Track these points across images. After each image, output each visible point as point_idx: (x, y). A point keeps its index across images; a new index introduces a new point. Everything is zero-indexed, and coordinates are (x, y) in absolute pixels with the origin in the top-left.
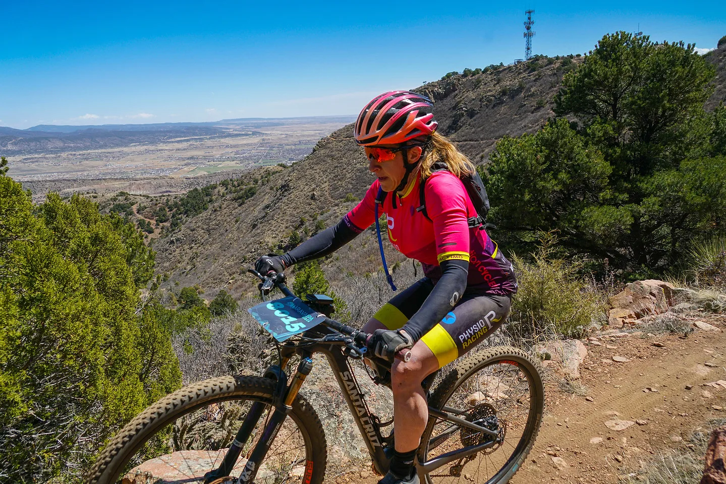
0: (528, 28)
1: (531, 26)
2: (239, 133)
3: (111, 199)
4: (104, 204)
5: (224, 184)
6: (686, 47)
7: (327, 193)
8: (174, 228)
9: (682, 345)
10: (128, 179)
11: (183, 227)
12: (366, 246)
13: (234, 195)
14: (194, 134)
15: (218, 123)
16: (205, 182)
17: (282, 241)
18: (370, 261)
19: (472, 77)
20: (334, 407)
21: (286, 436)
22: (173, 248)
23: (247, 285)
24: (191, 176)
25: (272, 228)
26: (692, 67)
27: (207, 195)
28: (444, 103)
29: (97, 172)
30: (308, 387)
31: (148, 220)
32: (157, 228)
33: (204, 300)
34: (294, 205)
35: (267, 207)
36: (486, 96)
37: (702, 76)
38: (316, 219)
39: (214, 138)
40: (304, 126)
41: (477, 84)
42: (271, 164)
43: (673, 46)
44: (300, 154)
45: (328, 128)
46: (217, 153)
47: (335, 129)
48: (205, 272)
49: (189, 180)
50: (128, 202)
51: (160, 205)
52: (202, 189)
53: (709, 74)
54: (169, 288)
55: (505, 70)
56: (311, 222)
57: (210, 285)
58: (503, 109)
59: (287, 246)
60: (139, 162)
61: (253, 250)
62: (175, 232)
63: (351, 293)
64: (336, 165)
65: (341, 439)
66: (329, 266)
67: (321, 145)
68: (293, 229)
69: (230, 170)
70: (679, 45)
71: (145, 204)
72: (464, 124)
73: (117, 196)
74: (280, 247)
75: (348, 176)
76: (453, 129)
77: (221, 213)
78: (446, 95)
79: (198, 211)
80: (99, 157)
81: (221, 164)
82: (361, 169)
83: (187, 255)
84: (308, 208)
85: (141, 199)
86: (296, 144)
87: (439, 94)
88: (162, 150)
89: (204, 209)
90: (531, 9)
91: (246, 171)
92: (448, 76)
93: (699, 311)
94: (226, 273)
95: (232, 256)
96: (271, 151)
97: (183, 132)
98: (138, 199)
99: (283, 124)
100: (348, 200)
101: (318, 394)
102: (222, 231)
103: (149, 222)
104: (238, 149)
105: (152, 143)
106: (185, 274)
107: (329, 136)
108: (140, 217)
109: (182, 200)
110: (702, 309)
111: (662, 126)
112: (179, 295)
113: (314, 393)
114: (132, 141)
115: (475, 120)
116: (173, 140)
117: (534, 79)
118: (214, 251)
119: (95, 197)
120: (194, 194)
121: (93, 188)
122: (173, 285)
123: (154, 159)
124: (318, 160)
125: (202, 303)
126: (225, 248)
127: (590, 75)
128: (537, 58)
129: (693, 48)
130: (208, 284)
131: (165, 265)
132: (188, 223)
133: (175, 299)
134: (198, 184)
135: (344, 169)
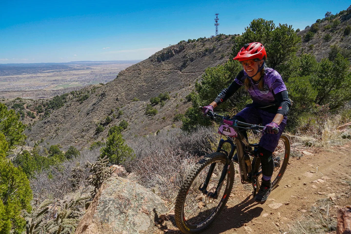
0: (217, 22)
1: (218, 20)
2: (80, 68)
3: (12, 101)
4: (8, 104)
5: (72, 93)
6: (288, 27)
7: (124, 97)
8: (46, 115)
9: (298, 163)
10: (21, 91)
11: (51, 115)
12: (144, 122)
13: (77, 99)
14: (56, 69)
15: (69, 63)
16: (62, 93)
17: (102, 121)
18: (146, 129)
19: (192, 43)
20: (123, 208)
21: (94, 227)
22: (46, 126)
23: (84, 143)
24: (55, 89)
25: (97, 115)
26: (291, 35)
27: (63, 99)
28: (179, 55)
29: (4, 88)
30: (108, 197)
31: (32, 112)
32: (37, 116)
33: (62, 151)
34: (108, 103)
35: (94, 104)
36: (198, 52)
37: (296, 40)
38: (119, 110)
39: (67, 71)
40: (112, 65)
41: (194, 47)
42: (96, 83)
43: (283, 25)
44: (110, 79)
45: (124, 66)
46: (68, 78)
47: (128, 67)
48: (63, 137)
49: (54, 92)
50: (22, 103)
51: (39, 104)
52: (61, 96)
53: (299, 39)
54: (44, 146)
55: (207, 40)
56: (117, 111)
57: (66, 144)
58: (206, 58)
59: (104, 123)
60: (27, 83)
61: (88, 126)
62: (47, 117)
63: (136, 144)
64: (128, 84)
65: (127, 227)
66: (126, 133)
67: (120, 74)
68: (108, 115)
69: (75, 86)
70: (285, 26)
71: (31, 104)
72: (189, 65)
73: (15, 100)
74: (101, 124)
75: (134, 89)
76: (183, 67)
77: (71, 108)
78: (180, 51)
79: (59, 107)
80: (5, 80)
81: (70, 83)
82: (141, 85)
83: (53, 129)
84: (115, 105)
85: (28, 101)
86: (108, 74)
87: (177, 50)
88: (40, 76)
89: (62, 106)
90: (218, 13)
91: (83, 87)
92: (181, 42)
93: (303, 146)
94: (74, 138)
95: (77, 129)
96: (96, 77)
97: (50, 68)
98: (27, 101)
99: (102, 64)
100: (134, 101)
101: (114, 201)
102: (72, 116)
103: (33, 113)
104: (79, 76)
105: (34, 73)
106: (52, 139)
107: (124, 70)
108: (28, 110)
109: (50, 101)
110: (304, 145)
111: (279, 63)
112: (49, 149)
113: (111, 200)
114: (24, 72)
115: (194, 63)
116: (45, 71)
117: (220, 44)
118: (67, 127)
119: (3, 100)
120: (57, 99)
121: (2, 96)
122: (46, 144)
123: (35, 81)
124: (119, 81)
125: (61, 153)
126: (73, 125)
127: (248, 38)
128: (221, 35)
129: (291, 27)
130: (64, 143)
131: (42, 134)
132: (53, 113)
133: (47, 151)
134: (59, 93)
135: (132, 86)
